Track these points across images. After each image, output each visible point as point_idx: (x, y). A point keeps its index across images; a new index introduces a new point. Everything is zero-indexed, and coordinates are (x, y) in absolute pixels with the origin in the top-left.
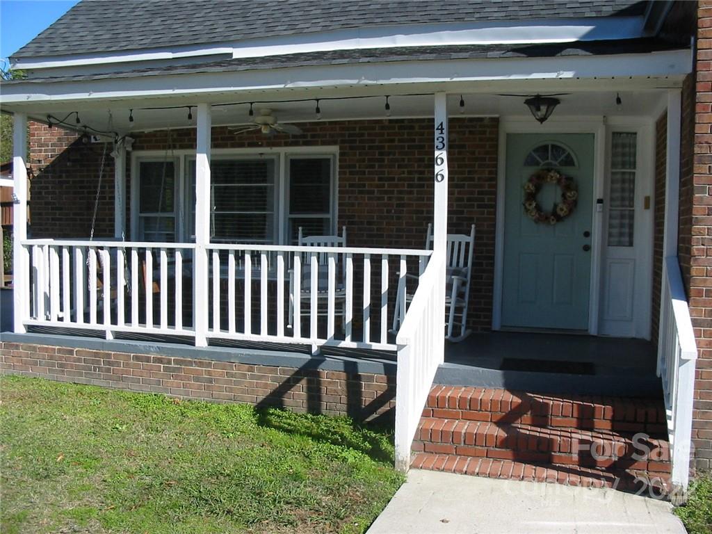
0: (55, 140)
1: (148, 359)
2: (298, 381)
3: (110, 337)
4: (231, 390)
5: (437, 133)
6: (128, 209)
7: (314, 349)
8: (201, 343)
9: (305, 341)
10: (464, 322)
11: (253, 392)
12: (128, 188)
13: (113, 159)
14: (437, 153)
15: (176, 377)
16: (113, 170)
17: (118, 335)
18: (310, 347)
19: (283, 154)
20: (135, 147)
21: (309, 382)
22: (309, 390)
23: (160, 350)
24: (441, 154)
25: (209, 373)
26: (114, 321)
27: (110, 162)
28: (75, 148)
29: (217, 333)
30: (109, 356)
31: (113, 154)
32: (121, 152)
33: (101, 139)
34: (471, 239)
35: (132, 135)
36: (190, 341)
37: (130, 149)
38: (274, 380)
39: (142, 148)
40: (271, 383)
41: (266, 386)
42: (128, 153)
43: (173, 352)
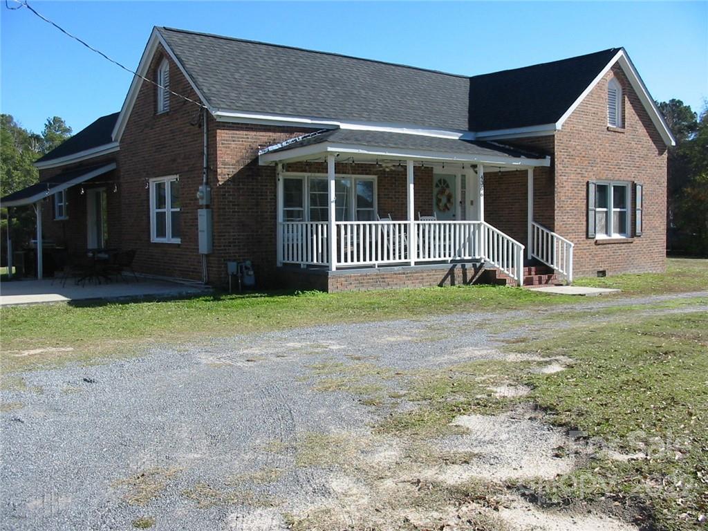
1: (399, 274)
2: (449, 274)
3: (376, 267)
4: (429, 282)
7: (449, 261)
8: (413, 264)
9: (446, 259)
11: (436, 281)
21: (451, 274)
29: (417, 260)
30: (383, 275)
43: (406, 269)
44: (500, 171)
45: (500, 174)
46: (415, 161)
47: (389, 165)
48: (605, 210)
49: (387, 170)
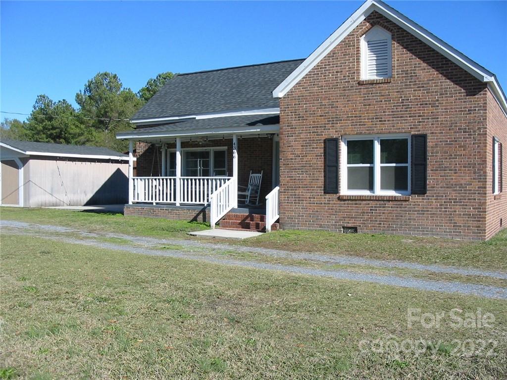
0: (144, 145)
1: (164, 210)
2: (200, 213)
3: (154, 204)
4: (184, 217)
5: (234, 145)
6: (166, 168)
7: (205, 205)
8: (178, 205)
9: (203, 203)
10: (258, 201)
11: (190, 217)
12: (166, 161)
13: (161, 152)
14: (234, 151)
15: (171, 214)
16: (161, 155)
17: (157, 203)
18: (204, 205)
19: (212, 149)
20: (168, 148)
21: (203, 214)
22: (203, 216)
23: (167, 207)
24: (235, 151)
25: (179, 212)
26: (156, 200)
27: (160, 153)
28: (149, 148)
29: (182, 202)
30: (153, 209)
31: (161, 150)
32: (164, 149)
33: (157, 145)
34: (261, 175)
35: (167, 144)
36: (175, 204)
37: (166, 148)
38: (195, 213)
39: (170, 148)
40: (194, 214)
41: (193, 215)
42: (166, 150)
43: (170, 207)
44: (259, 138)
45: (259, 139)
46: (181, 137)
47: (201, 140)
48: (368, 165)
49: (200, 143)
